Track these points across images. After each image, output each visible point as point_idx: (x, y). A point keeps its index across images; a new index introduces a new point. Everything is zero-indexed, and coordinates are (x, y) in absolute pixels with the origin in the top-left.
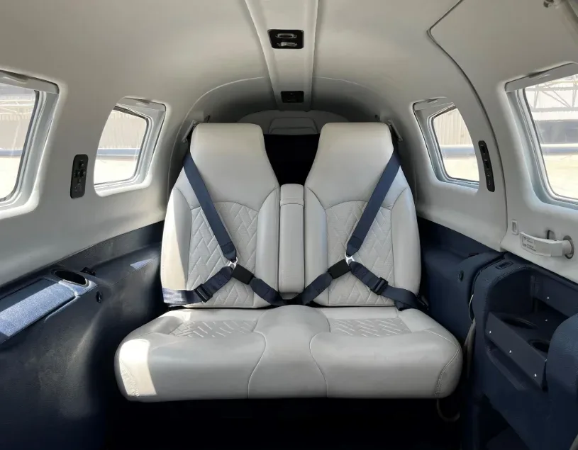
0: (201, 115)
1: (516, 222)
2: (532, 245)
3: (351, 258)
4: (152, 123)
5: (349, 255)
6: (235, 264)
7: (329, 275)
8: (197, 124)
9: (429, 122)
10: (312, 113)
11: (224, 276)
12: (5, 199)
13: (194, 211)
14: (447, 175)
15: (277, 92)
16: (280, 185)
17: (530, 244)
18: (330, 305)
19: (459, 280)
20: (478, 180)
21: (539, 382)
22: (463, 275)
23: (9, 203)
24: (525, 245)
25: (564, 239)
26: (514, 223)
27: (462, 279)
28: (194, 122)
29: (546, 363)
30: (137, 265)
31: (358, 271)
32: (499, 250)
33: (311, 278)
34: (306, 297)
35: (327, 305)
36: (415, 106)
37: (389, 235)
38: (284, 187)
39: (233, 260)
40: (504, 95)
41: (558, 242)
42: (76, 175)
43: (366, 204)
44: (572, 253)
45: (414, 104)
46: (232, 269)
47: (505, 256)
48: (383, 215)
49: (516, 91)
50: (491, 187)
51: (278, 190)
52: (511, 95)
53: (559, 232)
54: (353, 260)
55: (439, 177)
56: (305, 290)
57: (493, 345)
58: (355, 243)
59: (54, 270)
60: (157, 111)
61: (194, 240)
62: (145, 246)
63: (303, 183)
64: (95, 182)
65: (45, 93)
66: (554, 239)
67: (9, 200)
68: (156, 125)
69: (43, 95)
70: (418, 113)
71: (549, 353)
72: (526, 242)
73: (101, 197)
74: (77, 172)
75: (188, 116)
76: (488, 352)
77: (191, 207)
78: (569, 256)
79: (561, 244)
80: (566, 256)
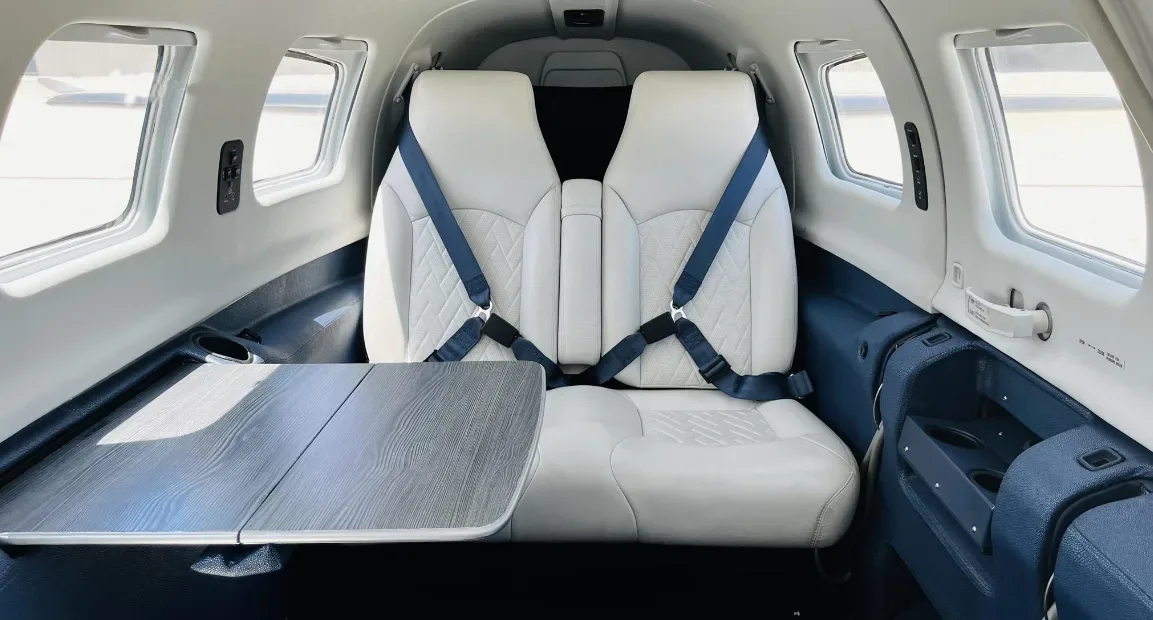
0: (426, 55)
1: (958, 266)
2: (983, 314)
3: (681, 310)
4: (344, 71)
5: (677, 305)
6: (487, 314)
7: (641, 337)
8: (420, 70)
9: (820, 73)
10: (617, 44)
11: (471, 333)
12: (113, 223)
13: (416, 225)
14: (849, 167)
15: (558, 11)
16: (562, 181)
17: (979, 312)
18: (642, 386)
19: (860, 357)
20: (901, 181)
21: (979, 540)
22: (866, 348)
23: (120, 230)
24: (972, 313)
25: (1037, 309)
26: (956, 268)
27: (864, 355)
28: (414, 66)
29: (992, 512)
30: (323, 320)
31: (688, 334)
32: (930, 311)
33: (612, 341)
34: (602, 373)
35: (638, 386)
36: (799, 46)
37: (746, 270)
38: (568, 184)
39: (485, 306)
40: (951, 53)
41: (1027, 313)
42: (226, 174)
43: (709, 215)
44: (1050, 331)
45: (797, 43)
46: (482, 320)
47: (939, 322)
48: (737, 236)
49: (973, 49)
50: (922, 202)
51: (558, 188)
52: (965, 54)
53: (1029, 297)
54: (684, 316)
55: (835, 171)
56: (604, 360)
57: (909, 470)
58: (688, 284)
59: (196, 336)
60: (354, 52)
61: (418, 273)
62: (336, 284)
63: (600, 178)
64: (254, 179)
65: (173, 48)
66: (1021, 307)
67: (120, 226)
68: (352, 74)
69: (172, 51)
70: (803, 58)
71: (999, 494)
72: (973, 307)
73: (266, 207)
74: (226, 170)
75: (406, 56)
76: (902, 480)
77: (412, 218)
78: (1045, 336)
79: (1031, 317)
80: (1040, 336)
